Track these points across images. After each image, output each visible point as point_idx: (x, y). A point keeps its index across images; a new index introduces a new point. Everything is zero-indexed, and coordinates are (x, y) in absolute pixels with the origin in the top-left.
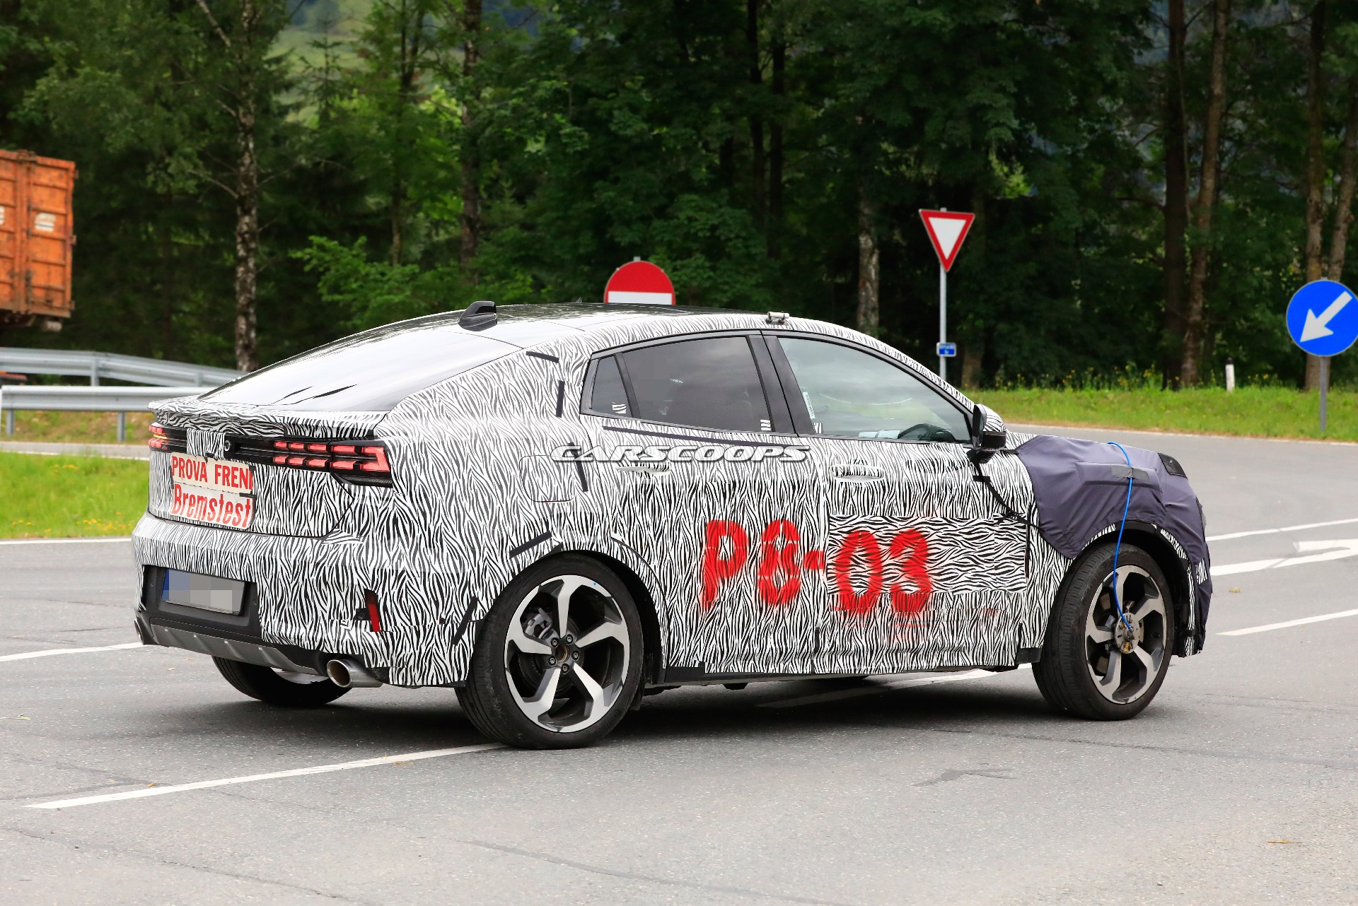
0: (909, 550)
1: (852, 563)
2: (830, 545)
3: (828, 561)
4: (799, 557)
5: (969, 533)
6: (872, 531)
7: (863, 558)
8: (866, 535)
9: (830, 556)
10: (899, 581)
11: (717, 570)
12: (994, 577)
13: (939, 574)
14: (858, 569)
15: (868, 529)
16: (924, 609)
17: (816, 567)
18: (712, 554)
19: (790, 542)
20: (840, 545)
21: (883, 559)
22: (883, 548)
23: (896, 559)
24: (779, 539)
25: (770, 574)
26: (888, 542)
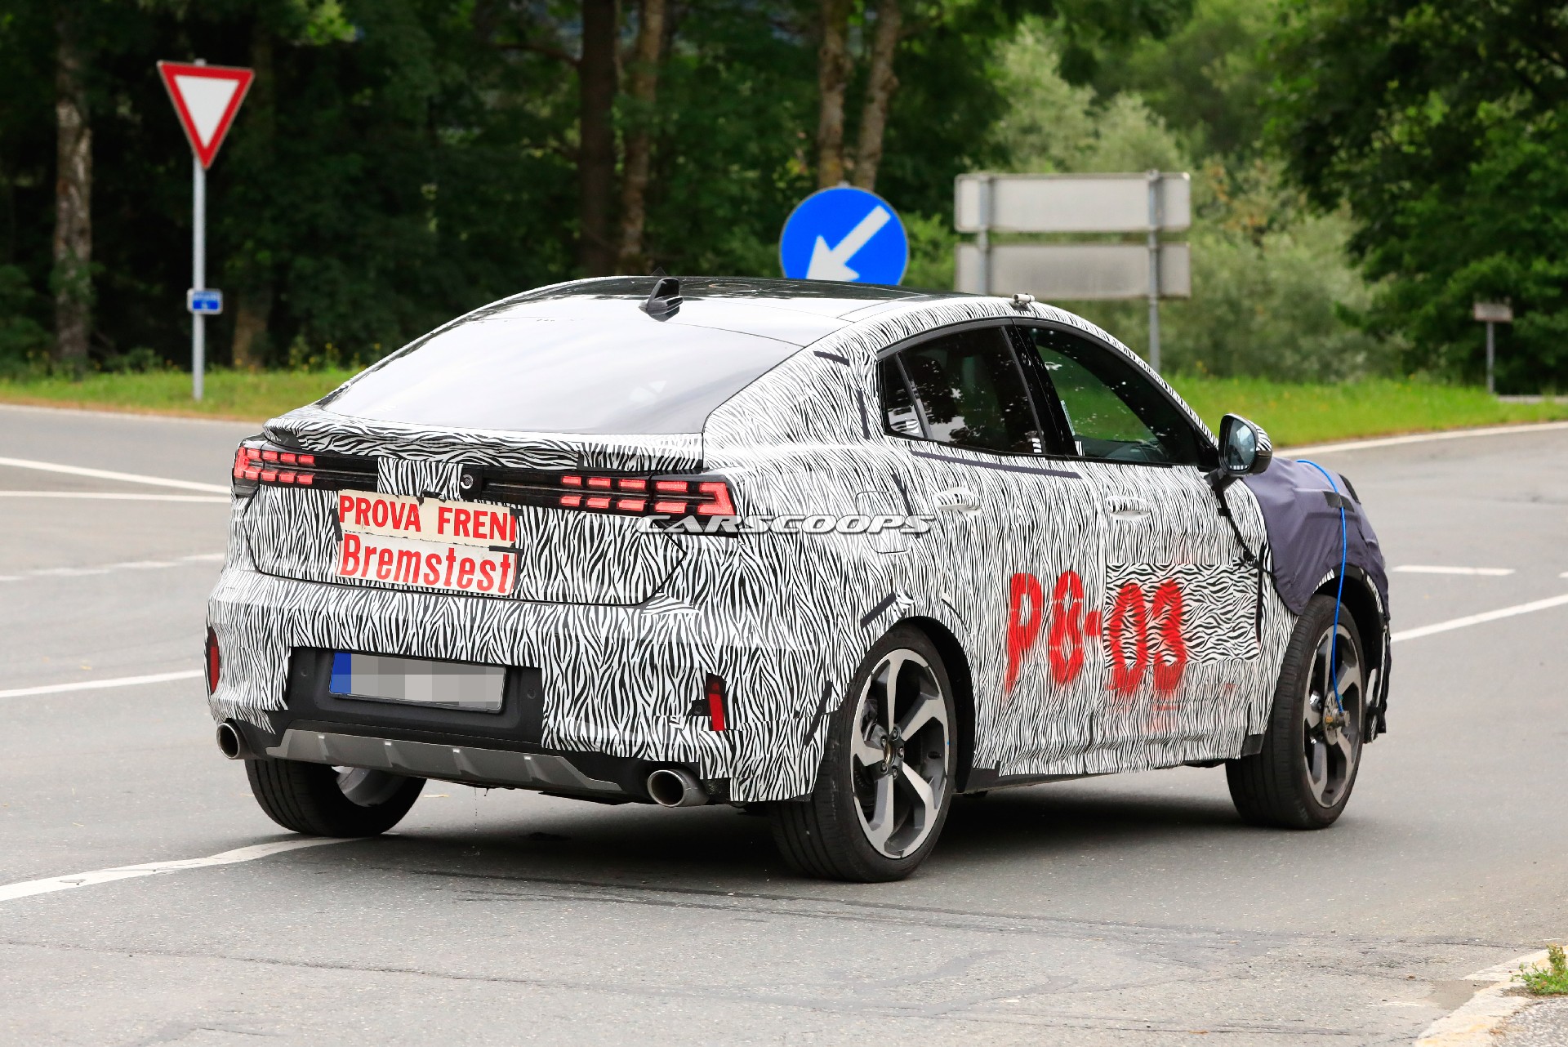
0: (1168, 608)
1: (1123, 627)
2: (1107, 603)
3: (1105, 625)
4: (1082, 622)
5: (1214, 585)
6: (1140, 584)
7: (1131, 620)
8: (1136, 588)
9: (1106, 618)
10: (1160, 649)
11: (1019, 639)
12: (1233, 641)
13: (1190, 640)
14: (1128, 635)
15: (1137, 581)
16: (1178, 685)
17: (1094, 634)
18: (1015, 616)
19: (1076, 600)
20: (1114, 603)
21: (1147, 621)
22: (1148, 606)
23: (1157, 621)
24: (1067, 597)
25: (1059, 644)
26: (1152, 598)
